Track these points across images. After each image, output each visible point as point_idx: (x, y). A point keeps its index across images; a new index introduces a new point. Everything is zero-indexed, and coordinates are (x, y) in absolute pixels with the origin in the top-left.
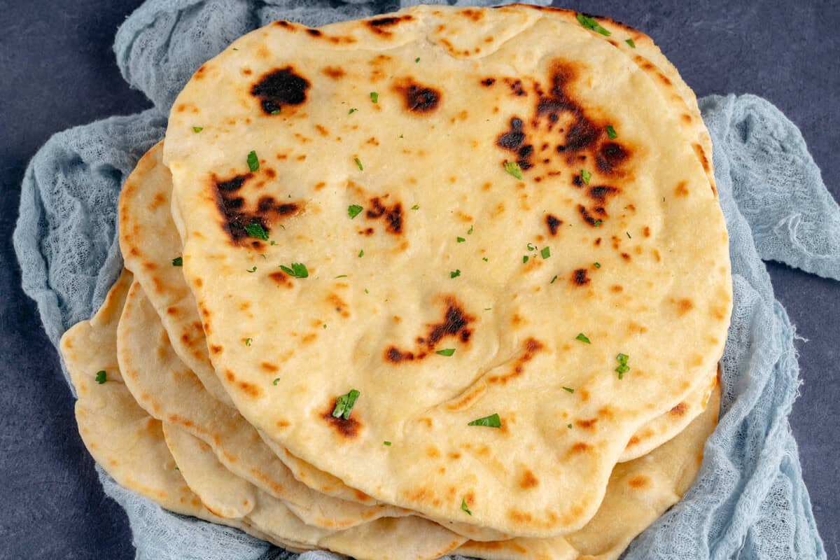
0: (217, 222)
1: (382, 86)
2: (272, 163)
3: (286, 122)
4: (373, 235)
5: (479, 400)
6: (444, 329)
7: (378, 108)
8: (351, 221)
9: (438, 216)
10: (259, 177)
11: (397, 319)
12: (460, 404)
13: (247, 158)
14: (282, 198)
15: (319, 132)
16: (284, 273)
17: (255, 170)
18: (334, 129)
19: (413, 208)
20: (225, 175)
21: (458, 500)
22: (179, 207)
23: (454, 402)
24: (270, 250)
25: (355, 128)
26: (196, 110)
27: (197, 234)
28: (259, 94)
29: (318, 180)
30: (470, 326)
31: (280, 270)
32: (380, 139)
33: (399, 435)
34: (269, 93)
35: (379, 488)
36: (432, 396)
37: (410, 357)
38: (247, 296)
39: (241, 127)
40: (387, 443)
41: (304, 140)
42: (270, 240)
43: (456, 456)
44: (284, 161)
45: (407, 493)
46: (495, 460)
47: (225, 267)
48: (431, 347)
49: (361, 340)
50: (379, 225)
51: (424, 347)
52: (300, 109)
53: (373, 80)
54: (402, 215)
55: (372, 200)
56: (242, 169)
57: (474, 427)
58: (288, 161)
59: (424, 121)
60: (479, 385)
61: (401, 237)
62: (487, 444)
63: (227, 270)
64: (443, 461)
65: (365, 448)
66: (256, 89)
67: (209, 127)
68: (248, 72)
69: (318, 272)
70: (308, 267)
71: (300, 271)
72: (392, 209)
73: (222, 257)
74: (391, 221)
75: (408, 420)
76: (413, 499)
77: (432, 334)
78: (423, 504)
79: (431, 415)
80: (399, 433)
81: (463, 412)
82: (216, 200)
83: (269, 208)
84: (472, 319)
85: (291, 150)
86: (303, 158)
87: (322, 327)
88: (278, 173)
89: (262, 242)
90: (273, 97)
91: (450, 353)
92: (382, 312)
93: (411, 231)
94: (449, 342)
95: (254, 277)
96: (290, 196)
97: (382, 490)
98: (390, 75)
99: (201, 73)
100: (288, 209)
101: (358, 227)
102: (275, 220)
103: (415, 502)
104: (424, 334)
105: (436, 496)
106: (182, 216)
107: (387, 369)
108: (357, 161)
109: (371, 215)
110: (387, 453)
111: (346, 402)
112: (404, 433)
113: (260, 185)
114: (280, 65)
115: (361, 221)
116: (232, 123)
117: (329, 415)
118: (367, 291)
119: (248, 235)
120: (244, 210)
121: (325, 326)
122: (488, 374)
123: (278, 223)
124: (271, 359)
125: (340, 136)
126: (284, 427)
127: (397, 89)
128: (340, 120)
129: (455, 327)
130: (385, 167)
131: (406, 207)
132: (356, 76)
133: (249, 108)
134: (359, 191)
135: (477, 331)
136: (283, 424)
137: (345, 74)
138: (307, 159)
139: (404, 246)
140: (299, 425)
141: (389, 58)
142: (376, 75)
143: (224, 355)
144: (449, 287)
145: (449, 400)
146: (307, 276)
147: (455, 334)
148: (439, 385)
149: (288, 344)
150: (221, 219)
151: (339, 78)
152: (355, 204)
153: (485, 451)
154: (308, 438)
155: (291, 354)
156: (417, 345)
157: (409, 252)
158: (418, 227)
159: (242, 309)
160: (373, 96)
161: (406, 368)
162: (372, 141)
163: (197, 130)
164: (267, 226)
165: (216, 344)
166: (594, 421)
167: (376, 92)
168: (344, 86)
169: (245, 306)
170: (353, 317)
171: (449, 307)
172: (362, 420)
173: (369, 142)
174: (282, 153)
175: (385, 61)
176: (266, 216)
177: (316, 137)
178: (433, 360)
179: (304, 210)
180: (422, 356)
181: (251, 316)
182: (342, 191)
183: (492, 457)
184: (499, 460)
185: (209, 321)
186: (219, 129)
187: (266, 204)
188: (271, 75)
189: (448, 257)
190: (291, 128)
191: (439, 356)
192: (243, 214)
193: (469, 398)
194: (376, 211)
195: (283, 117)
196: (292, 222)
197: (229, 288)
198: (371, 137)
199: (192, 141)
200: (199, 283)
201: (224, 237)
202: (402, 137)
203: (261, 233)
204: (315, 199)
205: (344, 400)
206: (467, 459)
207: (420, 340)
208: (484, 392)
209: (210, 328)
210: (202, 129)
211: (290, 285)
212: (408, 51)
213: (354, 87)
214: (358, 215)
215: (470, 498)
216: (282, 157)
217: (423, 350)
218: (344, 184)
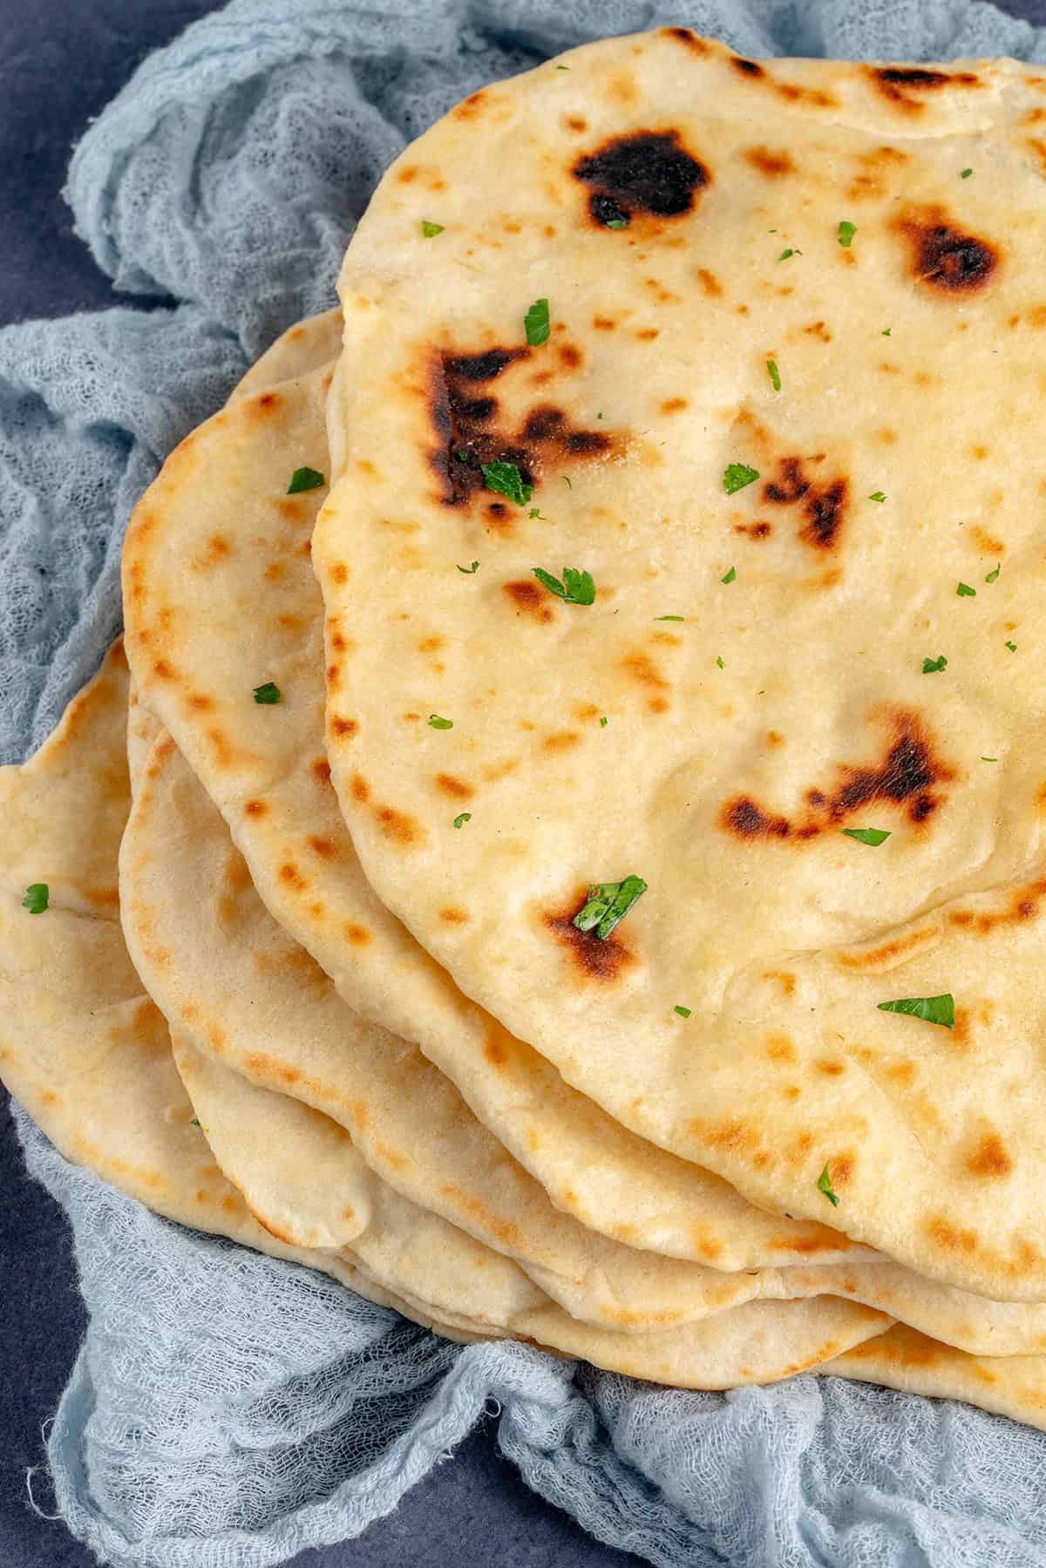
0: (420, 445)
1: (870, 214)
2: (580, 335)
3: (635, 248)
4: (768, 538)
5: (918, 956)
6: (877, 783)
7: (850, 259)
8: (726, 498)
9: (926, 527)
10: (544, 360)
11: (774, 740)
12: (870, 959)
13: (526, 312)
14: (582, 418)
15: (702, 286)
16: (540, 586)
17: (538, 343)
18: (737, 288)
19: (871, 498)
20: (470, 342)
21: (813, 1165)
22: (343, 398)
23: (857, 951)
24: (526, 527)
25: (786, 292)
26: (438, 186)
27: (367, 467)
28: (589, 177)
29: (673, 392)
30: (937, 789)
31: (532, 577)
32: (835, 328)
33: (714, 999)
34: (615, 180)
35: (638, 1102)
36: (812, 930)
37: (782, 829)
38: (442, 622)
39: (530, 242)
40: (683, 1011)
41: (664, 297)
42: (530, 506)
43: (833, 1070)
44: (605, 333)
45: (697, 1126)
46: (922, 1097)
47: (410, 552)
48: (836, 816)
49: (679, 770)
50: (788, 520)
51: (821, 814)
52: (674, 228)
53: (853, 194)
54: (843, 507)
55: (783, 461)
56: (509, 336)
57: (888, 1015)
58: (614, 337)
59: (948, 310)
60: (927, 923)
61: (829, 557)
62: (912, 1058)
63: (411, 559)
64: (798, 1073)
65: (625, 1012)
66: (587, 166)
67: (458, 228)
68: (578, 125)
69: (620, 597)
70: (597, 583)
71: (579, 590)
72: (824, 490)
73: (409, 528)
74: (816, 517)
75: (742, 971)
76: (710, 1140)
77: (846, 790)
78: (729, 1156)
79: (796, 969)
80: (713, 993)
81: (873, 976)
82: (431, 393)
83: (549, 433)
84: (948, 775)
85: (627, 313)
86: (650, 335)
87: (598, 723)
88: (588, 359)
89: (513, 507)
90: (621, 191)
91: (875, 838)
92: (746, 716)
93: (855, 547)
94: (880, 815)
95: (470, 586)
96: (600, 416)
97: (643, 1108)
98: (893, 193)
99: (472, 108)
100: (590, 444)
101: (737, 515)
102: (555, 464)
103: (712, 1149)
104: (829, 785)
105: (764, 1146)
106: (345, 421)
107: (721, 846)
108: (771, 367)
109: (773, 494)
110: (675, 1031)
111: (611, 900)
112: (726, 997)
113: (542, 378)
114: (653, 125)
115: (747, 507)
116: (514, 229)
117: (565, 922)
118: (720, 664)
119: (484, 485)
120: (493, 427)
121: (604, 722)
122: (949, 904)
123: (560, 472)
124: (458, 768)
125: (747, 304)
126: (453, 924)
127: (902, 225)
128: (756, 267)
129: (904, 784)
130: (832, 393)
131: (858, 492)
132: (818, 180)
133: (560, 203)
134: (761, 435)
135: (951, 803)
136: (452, 916)
137: (795, 170)
138: (657, 342)
139: (830, 579)
140: (490, 926)
141: (901, 157)
142: (864, 186)
143: (357, 741)
144: (911, 691)
145: (848, 945)
146: (591, 602)
147: (899, 801)
148: (833, 905)
149: (510, 744)
150: (433, 440)
151: (779, 174)
152: (742, 463)
153: (903, 1072)
154: (501, 961)
155: (509, 767)
156: (804, 805)
157: (840, 594)
158: (875, 541)
159: (422, 649)
160: (845, 232)
161: (764, 853)
162: (818, 330)
163: (430, 230)
164: (534, 472)
165: (345, 714)
167: (855, 223)
168: (784, 195)
169: (432, 644)
170: (675, 715)
171: (900, 736)
172: (639, 950)
173: (809, 330)
174: (607, 316)
175: (891, 160)
176: (537, 450)
177: (693, 294)
178: (832, 846)
179: (624, 453)
180: (809, 832)
181: (440, 668)
182: (722, 430)
183: (918, 1086)
184: (933, 1098)
185: (342, 662)
186: (480, 237)
187: (544, 423)
188: (628, 140)
189: (928, 623)
190: (640, 265)
191: (850, 841)
192: (487, 437)
193: (893, 949)
194: (787, 487)
195: (629, 236)
196: (591, 474)
197: (407, 598)
198: (817, 320)
199: (412, 252)
200: (340, 574)
201: (429, 482)
202: (887, 333)
203: (515, 486)
204: (652, 432)
205: (607, 894)
206: (856, 1080)
207: (815, 797)
208: (934, 942)
209: (341, 677)
210: (441, 229)
211: (547, 616)
212: (949, 151)
213: (806, 203)
214: (744, 489)
215: (843, 1167)
216: (604, 325)
217: (814, 820)
218: (726, 415)
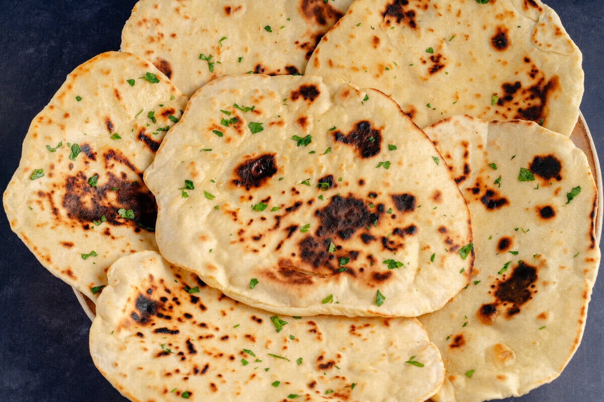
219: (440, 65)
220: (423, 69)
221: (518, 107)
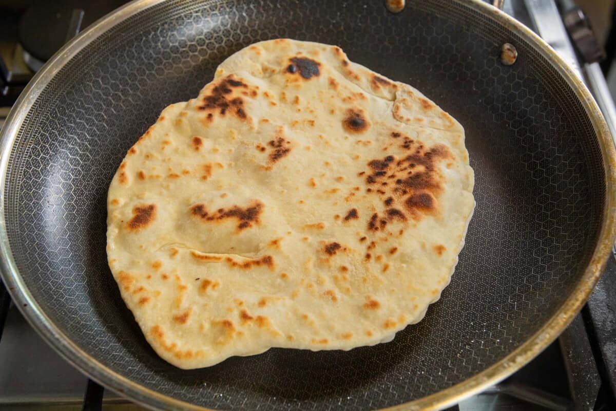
4: (262, 152)
6: (240, 213)
12: (199, 257)
15: (294, 101)
25: (311, 112)
28: (293, 62)
30: (252, 223)
32: (316, 124)
37: (204, 215)
38: (172, 140)
41: (284, 99)
43: (165, 278)
44: (265, 96)
48: (222, 217)
50: (270, 150)
51: (218, 215)
53: (344, 100)
55: (281, 138)
61: (272, 163)
66: (295, 59)
68: (299, 53)
74: (276, 153)
75: (170, 244)
77: (231, 211)
79: (181, 250)
81: (198, 261)
83: (236, 105)
90: (297, 68)
98: (354, 104)
100: (242, 114)
101: (260, 144)
109: (272, 144)
113: (245, 93)
115: (264, 143)
120: (226, 96)
124: (146, 173)
129: (245, 217)
132: (338, 94)
134: (280, 132)
135: (252, 228)
138: (274, 106)
139: (269, 168)
141: (363, 98)
142: (348, 100)
147: (241, 220)
151: (332, 87)
153: (182, 288)
156: (216, 212)
166: (250, 318)
170: (206, 182)
174: (268, 94)
175: (360, 97)
176: (231, 106)
177: (290, 102)
180: (210, 219)
183: (182, 293)
185: (144, 137)
187: (238, 102)
198: (313, 120)
207: (221, 210)
219: (284, 149)
220: (262, 158)
221: (396, 179)
